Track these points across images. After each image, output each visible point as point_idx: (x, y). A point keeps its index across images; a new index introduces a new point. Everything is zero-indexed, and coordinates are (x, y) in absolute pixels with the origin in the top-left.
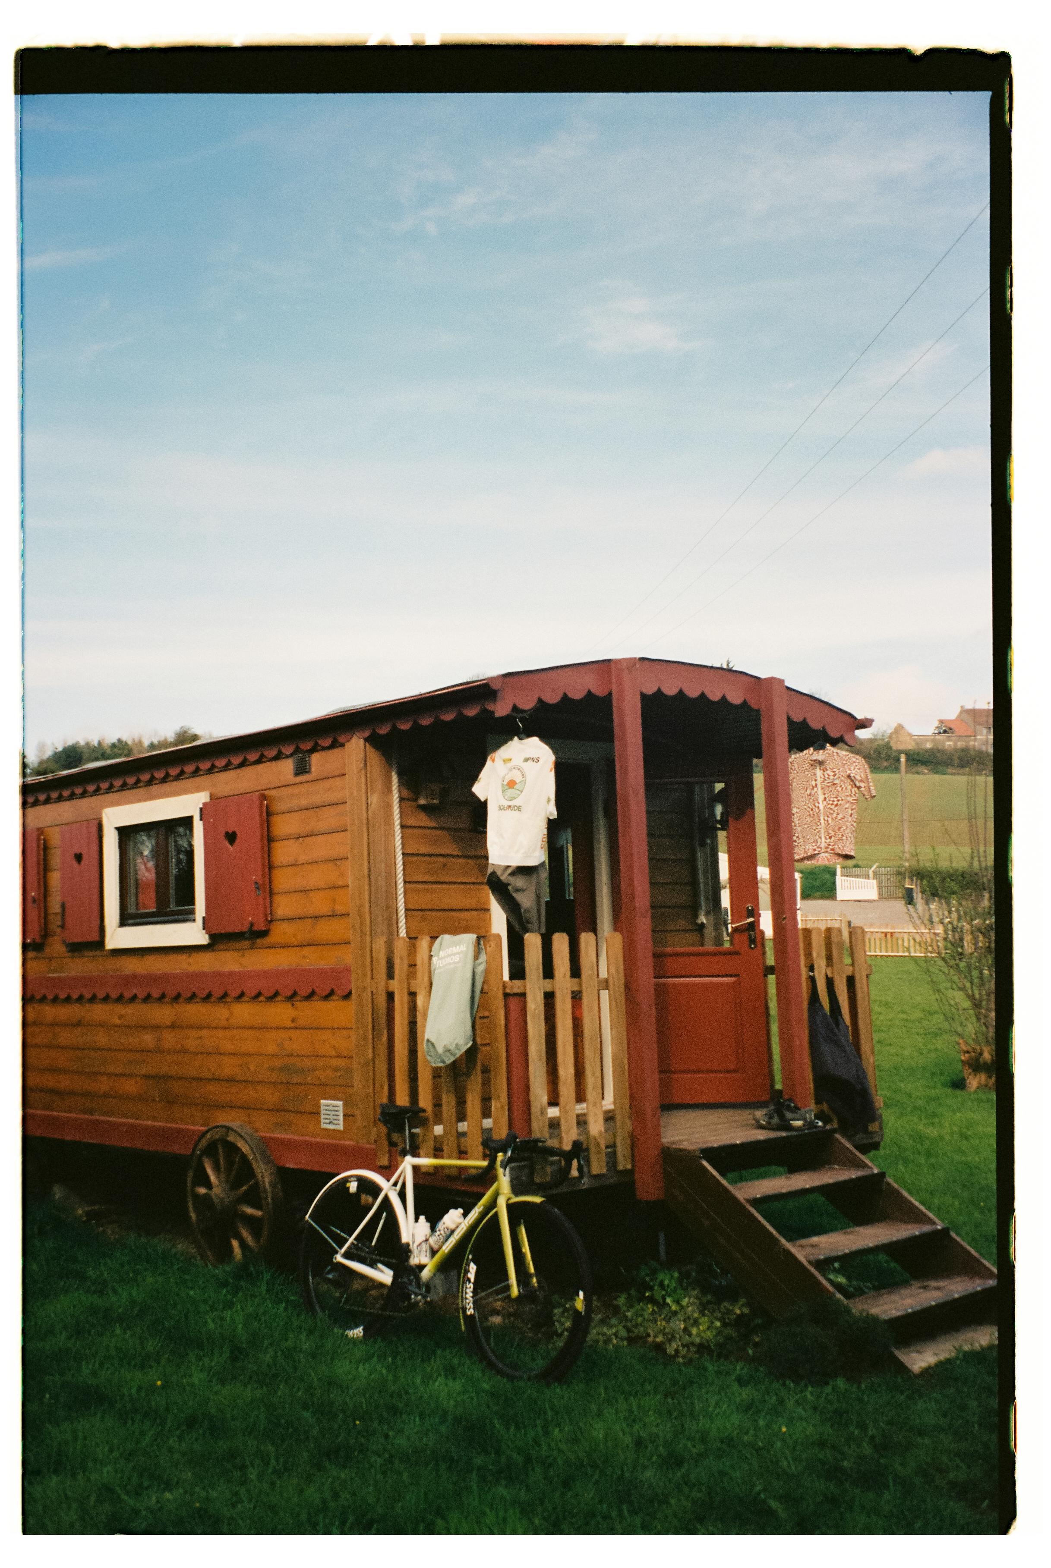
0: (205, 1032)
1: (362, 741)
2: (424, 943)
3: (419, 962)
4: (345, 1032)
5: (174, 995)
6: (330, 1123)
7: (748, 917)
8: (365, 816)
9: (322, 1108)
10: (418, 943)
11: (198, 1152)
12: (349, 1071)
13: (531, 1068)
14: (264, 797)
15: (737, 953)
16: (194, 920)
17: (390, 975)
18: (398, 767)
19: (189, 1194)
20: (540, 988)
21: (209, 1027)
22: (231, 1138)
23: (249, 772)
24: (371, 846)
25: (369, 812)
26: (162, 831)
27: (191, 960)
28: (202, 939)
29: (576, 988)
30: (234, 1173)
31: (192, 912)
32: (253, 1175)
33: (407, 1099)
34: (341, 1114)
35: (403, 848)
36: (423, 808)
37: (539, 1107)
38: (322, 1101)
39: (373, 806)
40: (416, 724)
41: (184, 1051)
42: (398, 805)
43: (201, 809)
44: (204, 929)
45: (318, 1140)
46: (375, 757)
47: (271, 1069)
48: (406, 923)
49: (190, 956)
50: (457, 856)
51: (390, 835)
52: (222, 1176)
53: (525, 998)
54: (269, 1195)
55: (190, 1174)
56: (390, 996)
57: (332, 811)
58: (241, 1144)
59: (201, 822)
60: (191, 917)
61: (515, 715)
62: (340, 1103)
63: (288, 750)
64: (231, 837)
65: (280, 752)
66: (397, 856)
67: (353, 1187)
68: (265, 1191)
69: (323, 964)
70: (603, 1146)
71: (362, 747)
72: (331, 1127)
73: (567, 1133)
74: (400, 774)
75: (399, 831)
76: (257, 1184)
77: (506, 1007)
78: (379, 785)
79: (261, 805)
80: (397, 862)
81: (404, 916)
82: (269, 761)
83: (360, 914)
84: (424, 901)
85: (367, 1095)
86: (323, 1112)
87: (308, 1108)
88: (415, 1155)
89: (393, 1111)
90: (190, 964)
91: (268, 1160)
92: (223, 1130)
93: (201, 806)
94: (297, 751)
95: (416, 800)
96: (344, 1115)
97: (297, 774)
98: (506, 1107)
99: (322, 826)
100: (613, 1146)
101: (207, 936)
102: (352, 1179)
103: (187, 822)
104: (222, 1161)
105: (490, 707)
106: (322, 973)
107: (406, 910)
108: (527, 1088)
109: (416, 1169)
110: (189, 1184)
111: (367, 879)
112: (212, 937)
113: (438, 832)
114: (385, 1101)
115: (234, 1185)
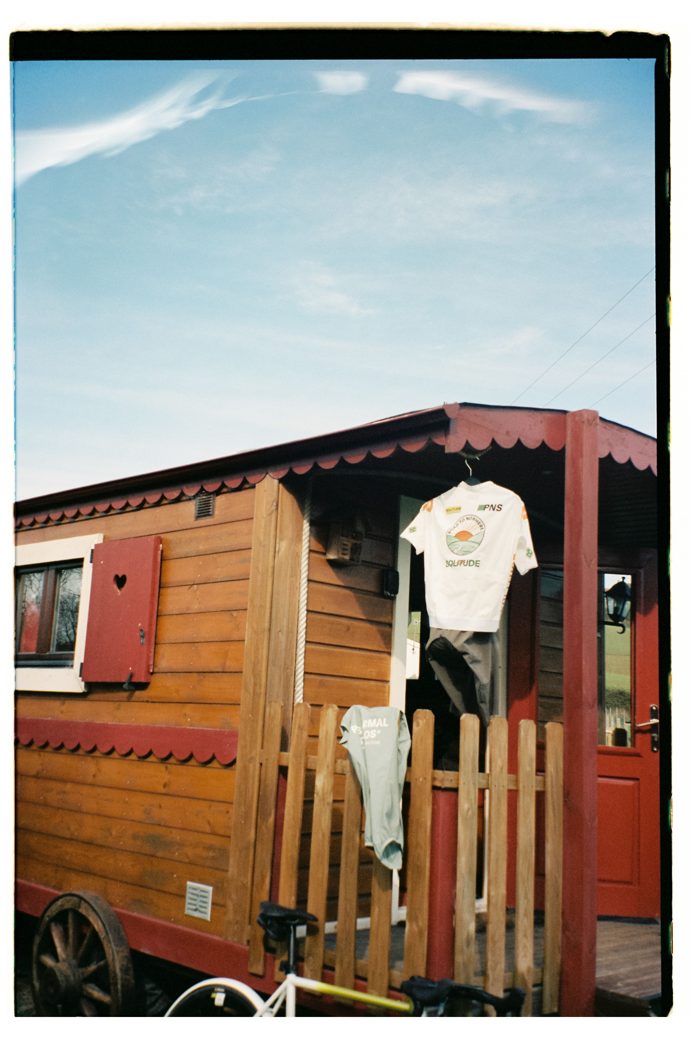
0: (69, 787)
1: (276, 482)
2: (330, 713)
3: (322, 734)
4: (223, 807)
5: (42, 744)
6: (196, 910)
7: (652, 718)
8: (271, 564)
9: (189, 890)
10: (323, 712)
11: (47, 919)
12: (224, 853)
13: (459, 885)
14: (160, 541)
15: (638, 755)
16: (72, 666)
17: (284, 746)
18: (311, 515)
19: (34, 960)
20: (474, 784)
21: (73, 782)
22: (83, 910)
23: (146, 515)
24: (275, 596)
25: (276, 560)
26: (52, 573)
27: (64, 708)
28: (78, 687)
29: (512, 787)
30: (81, 950)
31: (71, 658)
32: (103, 956)
33: (293, 899)
34: (210, 901)
35: (307, 604)
36: (332, 563)
37: (465, 936)
38: (189, 883)
39: (280, 553)
40: (342, 463)
41: (46, 805)
42: (307, 556)
43: (92, 551)
44: (80, 676)
45: (180, 927)
46: (287, 499)
47: (135, 837)
48: (304, 687)
49: (63, 704)
50: (362, 620)
51: (295, 589)
52: (70, 949)
53: (457, 795)
54: (119, 982)
55: (37, 940)
56: (283, 771)
57: (233, 557)
58: (92, 919)
59: (91, 564)
60: (69, 662)
61: (464, 455)
62: (210, 889)
63: (191, 491)
64: (121, 581)
65: (182, 494)
66: (301, 612)
67: (219, 1000)
68: (115, 977)
69: (205, 726)
70: (530, 985)
71: (276, 488)
72: (196, 914)
73: (494, 970)
74: (312, 523)
75: (306, 585)
76: (106, 966)
77: (435, 802)
78: (289, 532)
79: (156, 549)
80: (300, 618)
81: (302, 679)
82: (169, 503)
83: (256, 675)
84: (322, 665)
85: (244, 886)
86: (188, 895)
87: (172, 888)
88: (300, 974)
89: (275, 914)
90: (62, 712)
91: (120, 941)
92: (75, 899)
93: (93, 548)
94: (202, 491)
95: (325, 554)
96: (213, 904)
97: (198, 517)
98: (426, 933)
99: (220, 572)
100: (540, 984)
101: (83, 684)
102: (219, 989)
103: (77, 563)
104: (71, 932)
105: (439, 440)
106: (204, 735)
107: (305, 673)
108: (452, 911)
109: (299, 991)
110: (35, 949)
111: (266, 633)
112: (89, 685)
113: (347, 592)
114: (265, 897)
115: (84, 962)
